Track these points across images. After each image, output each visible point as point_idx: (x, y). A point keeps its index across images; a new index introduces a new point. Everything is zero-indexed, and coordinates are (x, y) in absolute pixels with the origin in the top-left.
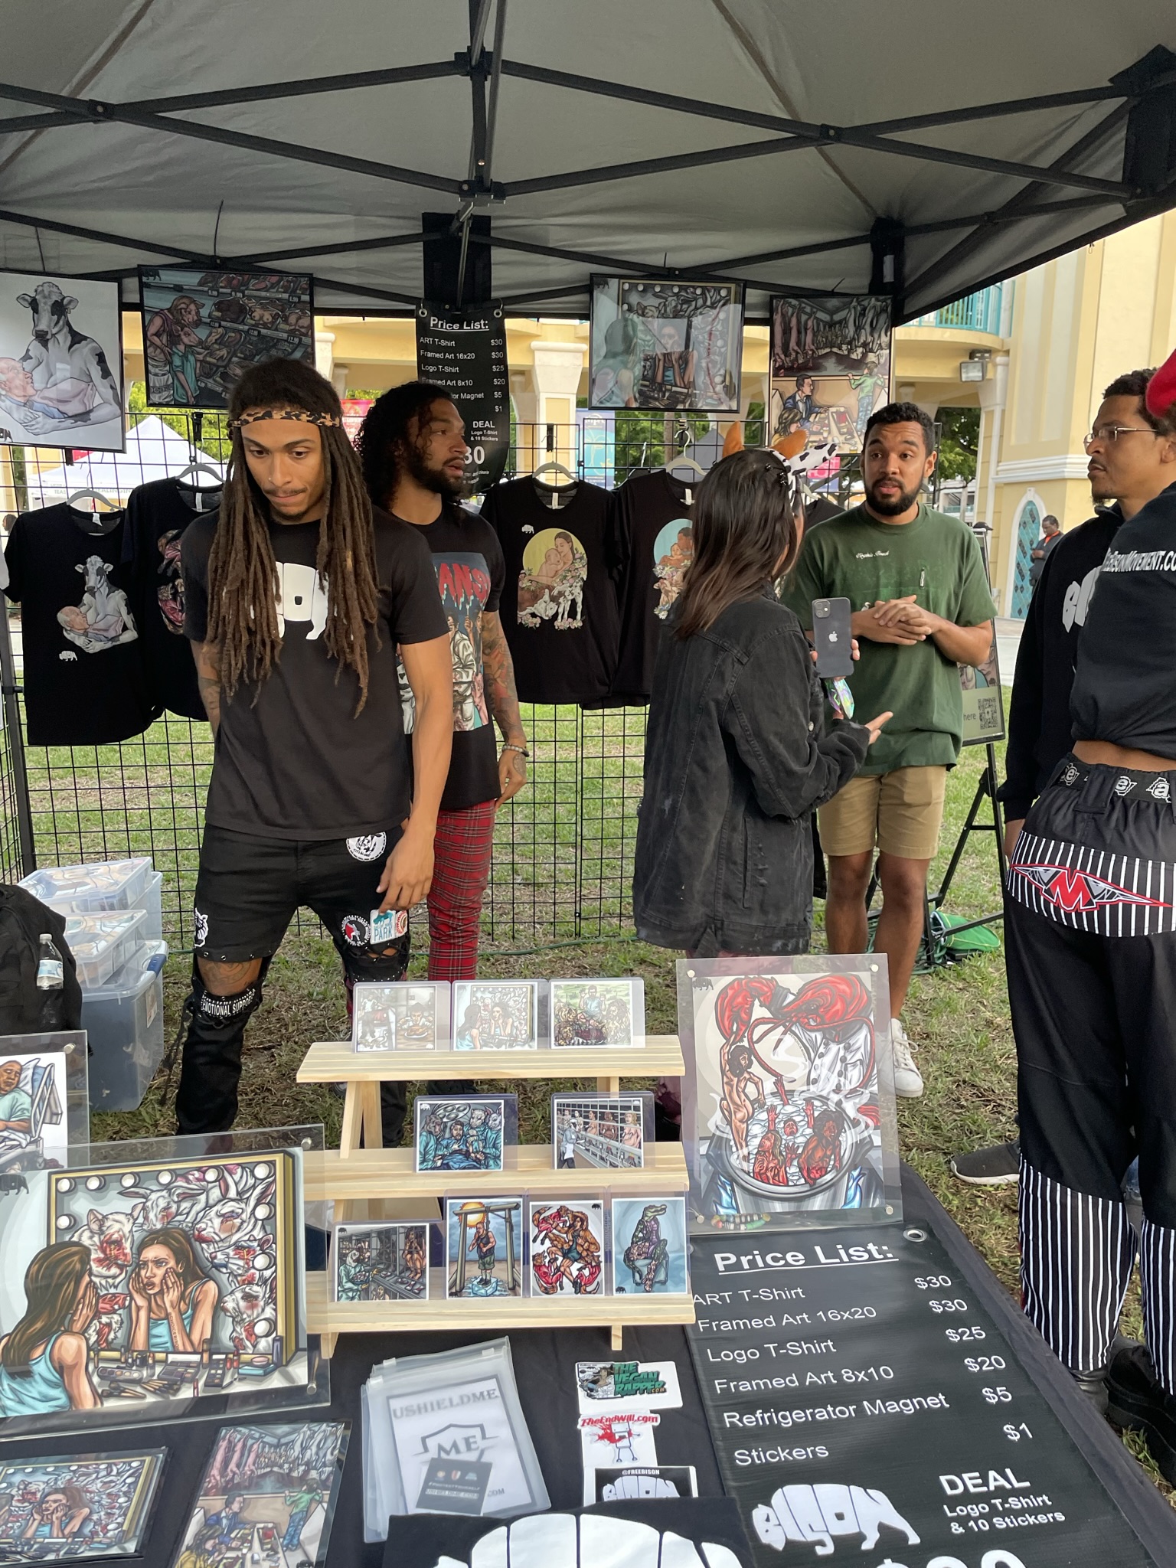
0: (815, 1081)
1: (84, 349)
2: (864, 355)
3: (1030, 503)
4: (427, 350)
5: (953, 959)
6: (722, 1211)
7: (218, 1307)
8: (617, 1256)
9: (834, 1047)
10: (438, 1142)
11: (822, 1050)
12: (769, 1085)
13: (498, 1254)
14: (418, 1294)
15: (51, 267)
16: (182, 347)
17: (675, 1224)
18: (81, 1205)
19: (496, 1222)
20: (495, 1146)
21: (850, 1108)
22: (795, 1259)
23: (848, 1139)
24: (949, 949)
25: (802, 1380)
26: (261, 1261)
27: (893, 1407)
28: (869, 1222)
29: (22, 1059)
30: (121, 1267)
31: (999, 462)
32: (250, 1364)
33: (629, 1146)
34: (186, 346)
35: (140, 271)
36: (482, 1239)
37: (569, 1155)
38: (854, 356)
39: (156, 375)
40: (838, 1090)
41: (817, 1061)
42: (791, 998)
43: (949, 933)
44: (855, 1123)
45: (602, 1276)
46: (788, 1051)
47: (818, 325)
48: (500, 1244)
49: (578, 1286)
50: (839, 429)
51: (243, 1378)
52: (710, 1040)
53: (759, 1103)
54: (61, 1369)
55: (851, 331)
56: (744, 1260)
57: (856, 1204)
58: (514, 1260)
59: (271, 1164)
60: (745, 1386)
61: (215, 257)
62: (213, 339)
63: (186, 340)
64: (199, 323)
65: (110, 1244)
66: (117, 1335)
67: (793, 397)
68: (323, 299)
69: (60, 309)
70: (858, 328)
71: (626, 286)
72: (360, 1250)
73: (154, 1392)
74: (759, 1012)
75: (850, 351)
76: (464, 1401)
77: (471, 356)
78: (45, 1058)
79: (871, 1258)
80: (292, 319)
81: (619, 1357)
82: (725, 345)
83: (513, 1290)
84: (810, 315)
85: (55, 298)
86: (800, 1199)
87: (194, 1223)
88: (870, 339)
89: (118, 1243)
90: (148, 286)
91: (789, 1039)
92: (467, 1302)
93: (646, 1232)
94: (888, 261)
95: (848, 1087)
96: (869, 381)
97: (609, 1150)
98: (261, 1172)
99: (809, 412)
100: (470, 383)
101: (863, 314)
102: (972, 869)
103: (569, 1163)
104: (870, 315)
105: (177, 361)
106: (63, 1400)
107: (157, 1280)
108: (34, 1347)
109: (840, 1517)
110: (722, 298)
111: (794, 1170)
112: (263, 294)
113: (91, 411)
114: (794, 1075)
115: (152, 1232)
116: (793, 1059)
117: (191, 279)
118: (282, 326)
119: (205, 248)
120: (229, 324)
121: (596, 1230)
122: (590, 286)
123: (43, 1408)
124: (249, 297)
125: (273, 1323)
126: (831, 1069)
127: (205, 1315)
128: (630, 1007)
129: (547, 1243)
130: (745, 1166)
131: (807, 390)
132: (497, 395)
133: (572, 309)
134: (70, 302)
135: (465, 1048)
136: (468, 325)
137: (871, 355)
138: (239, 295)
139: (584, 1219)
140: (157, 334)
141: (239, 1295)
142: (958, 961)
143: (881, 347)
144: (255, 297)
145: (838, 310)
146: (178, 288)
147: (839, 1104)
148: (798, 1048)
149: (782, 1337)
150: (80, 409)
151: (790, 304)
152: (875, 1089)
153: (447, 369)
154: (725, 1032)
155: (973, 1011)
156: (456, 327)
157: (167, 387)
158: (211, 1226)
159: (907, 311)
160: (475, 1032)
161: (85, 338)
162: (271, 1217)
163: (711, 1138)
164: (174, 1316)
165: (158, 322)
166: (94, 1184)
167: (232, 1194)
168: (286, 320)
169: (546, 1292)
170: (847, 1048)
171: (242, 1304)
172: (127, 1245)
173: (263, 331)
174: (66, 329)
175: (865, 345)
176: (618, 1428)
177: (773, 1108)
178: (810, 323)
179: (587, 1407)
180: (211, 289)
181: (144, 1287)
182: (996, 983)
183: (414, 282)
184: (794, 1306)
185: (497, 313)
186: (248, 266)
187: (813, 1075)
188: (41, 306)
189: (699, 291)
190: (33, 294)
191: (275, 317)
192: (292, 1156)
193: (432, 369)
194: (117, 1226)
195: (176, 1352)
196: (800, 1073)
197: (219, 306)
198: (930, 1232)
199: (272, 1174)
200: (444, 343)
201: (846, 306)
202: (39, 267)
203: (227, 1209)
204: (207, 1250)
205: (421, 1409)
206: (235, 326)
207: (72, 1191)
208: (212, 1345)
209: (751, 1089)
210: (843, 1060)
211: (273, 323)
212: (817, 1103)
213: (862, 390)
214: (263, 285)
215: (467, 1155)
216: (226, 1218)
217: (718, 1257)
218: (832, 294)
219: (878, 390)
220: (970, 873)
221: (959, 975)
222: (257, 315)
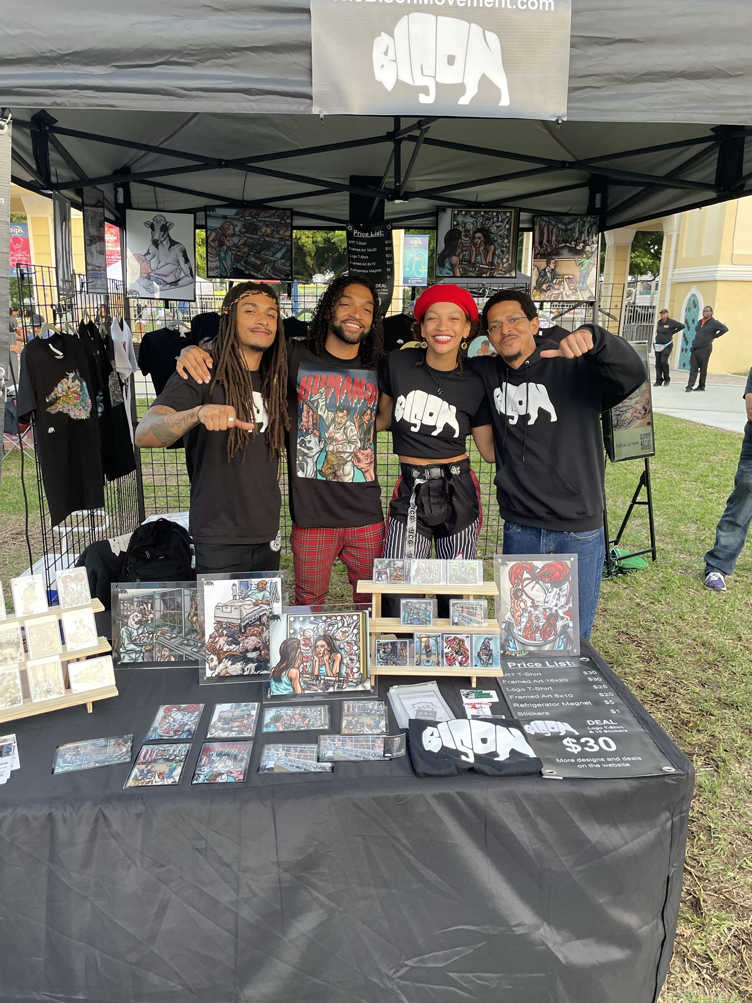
0: (547, 602)
1: (176, 249)
2: (584, 247)
3: (694, 295)
4: (352, 247)
5: (622, 573)
6: (510, 649)
7: (341, 662)
8: (475, 654)
9: (555, 589)
10: (408, 615)
11: (550, 590)
12: (529, 603)
13: (433, 652)
14: (405, 664)
15: (160, 207)
16: (225, 248)
17: (495, 644)
18: (297, 626)
19: (432, 641)
20: (429, 617)
21: (561, 613)
22: (538, 665)
23: (560, 624)
24: (620, 567)
25: (540, 697)
26: (355, 648)
27: (572, 704)
28: (566, 655)
29: (267, 580)
30: (310, 647)
31: (674, 268)
32: (352, 682)
33: (478, 619)
34: (227, 247)
35: (205, 209)
36: (427, 647)
37: (456, 621)
38: (578, 248)
39: (211, 262)
40: (556, 605)
41: (548, 595)
42: (538, 570)
43: (621, 559)
44: (563, 618)
45: (469, 661)
46: (537, 591)
47: (559, 232)
48: (433, 649)
49: (461, 664)
50: (569, 287)
51: (349, 686)
52: (507, 585)
53: (525, 610)
54: (291, 679)
55: (577, 235)
56: (519, 665)
57: (562, 648)
58: (438, 654)
59: (358, 615)
60: (520, 697)
61: (243, 201)
62: (241, 243)
63: (227, 243)
64: (234, 235)
65: (307, 639)
66: (309, 670)
67: (544, 270)
68: (298, 222)
69: (165, 228)
70: (581, 233)
71: (456, 212)
72: (385, 648)
73: (321, 689)
74: (526, 575)
75: (576, 245)
76: (423, 696)
77: (375, 250)
78: (275, 580)
79: (567, 665)
80: (281, 232)
81: (474, 689)
82: (509, 242)
83: (438, 664)
84: (554, 226)
85: (162, 223)
86: (540, 646)
87: (333, 634)
88: (587, 238)
89: (309, 639)
90: (210, 216)
91: (537, 586)
92: (422, 667)
93: (486, 647)
94: (598, 196)
95: (560, 605)
96: (587, 261)
97: (471, 620)
98: (355, 618)
99: (553, 278)
100: (374, 264)
101: (583, 225)
102: (637, 526)
103: (456, 624)
104: (587, 226)
105: (222, 255)
106: (292, 690)
107: (322, 652)
108: (282, 672)
109: (553, 728)
110: (507, 217)
111: (538, 635)
112: (267, 219)
113: (179, 280)
114: (540, 599)
115: (320, 636)
116: (539, 594)
117: (230, 212)
118: (276, 236)
119: (236, 195)
120: (249, 235)
121: (467, 645)
122: (436, 213)
123: (285, 693)
124: (260, 221)
125: (359, 669)
126: (554, 598)
127: (337, 664)
128: (477, 570)
129: (450, 649)
130: (519, 633)
131: (552, 266)
132: (388, 270)
133: (425, 224)
134: (170, 225)
135: (415, 583)
136: (373, 234)
137: (587, 247)
138: (255, 220)
139: (463, 641)
140: (213, 241)
141: (348, 658)
142: (624, 574)
143: (593, 243)
144: (262, 221)
145: (570, 223)
146: (225, 217)
147: (556, 611)
148: (541, 589)
149: (533, 686)
150: (173, 280)
151: (544, 220)
152: (571, 605)
153: (363, 257)
154: (512, 583)
155: (630, 599)
156: (367, 234)
157: (217, 268)
158: (339, 635)
159: (608, 224)
160: (419, 578)
161: (177, 243)
162: (358, 633)
163: (506, 622)
164: (327, 664)
165: (214, 234)
166: (301, 619)
167: (346, 625)
168: (278, 233)
169: (450, 665)
170: (560, 590)
171: (349, 662)
172: (312, 640)
173: (267, 239)
174: (167, 239)
175: (584, 242)
176: (477, 706)
177: (530, 612)
178: (554, 230)
179: (465, 700)
180: (241, 217)
181: (317, 654)
182: (644, 585)
183: (344, 212)
184: (538, 678)
185: (389, 227)
186: (259, 205)
187: (547, 600)
188: (156, 227)
189: (495, 214)
190: (152, 221)
191: (272, 232)
192: (365, 613)
193: (355, 257)
194: (309, 634)
195: (328, 676)
196: (541, 599)
197: (244, 226)
198: (590, 658)
199: (359, 619)
200: (360, 243)
201: (575, 221)
202: (154, 207)
203: (345, 629)
204: (338, 643)
205: (409, 698)
206: (252, 236)
207: (294, 621)
208: (339, 674)
209: (522, 605)
210: (559, 594)
211: (271, 234)
212: (548, 610)
213: (582, 266)
214: (267, 215)
215: (419, 620)
216: (344, 632)
217: (509, 664)
218: (567, 214)
219: (591, 266)
220: (636, 528)
221: (624, 581)
222: (263, 230)
